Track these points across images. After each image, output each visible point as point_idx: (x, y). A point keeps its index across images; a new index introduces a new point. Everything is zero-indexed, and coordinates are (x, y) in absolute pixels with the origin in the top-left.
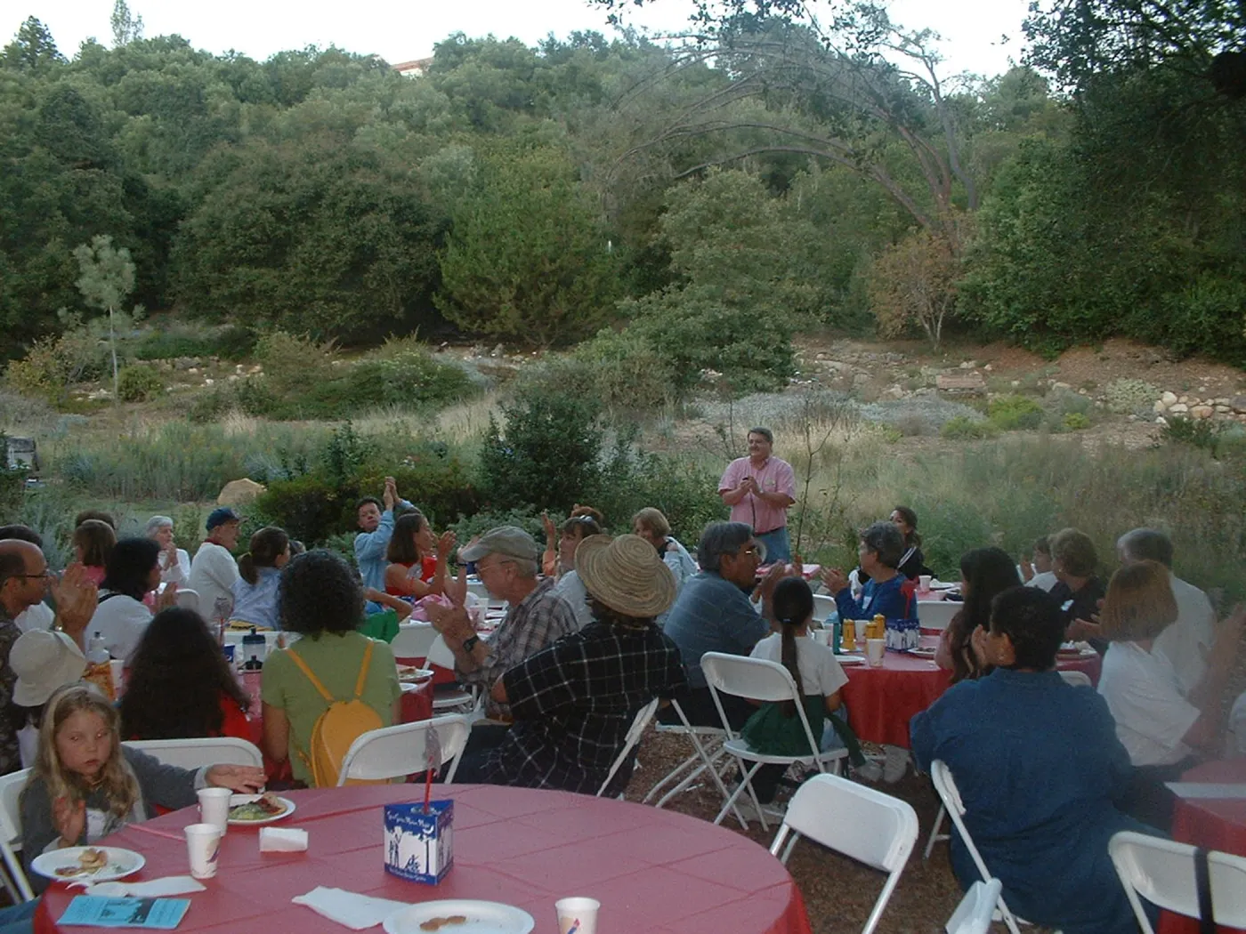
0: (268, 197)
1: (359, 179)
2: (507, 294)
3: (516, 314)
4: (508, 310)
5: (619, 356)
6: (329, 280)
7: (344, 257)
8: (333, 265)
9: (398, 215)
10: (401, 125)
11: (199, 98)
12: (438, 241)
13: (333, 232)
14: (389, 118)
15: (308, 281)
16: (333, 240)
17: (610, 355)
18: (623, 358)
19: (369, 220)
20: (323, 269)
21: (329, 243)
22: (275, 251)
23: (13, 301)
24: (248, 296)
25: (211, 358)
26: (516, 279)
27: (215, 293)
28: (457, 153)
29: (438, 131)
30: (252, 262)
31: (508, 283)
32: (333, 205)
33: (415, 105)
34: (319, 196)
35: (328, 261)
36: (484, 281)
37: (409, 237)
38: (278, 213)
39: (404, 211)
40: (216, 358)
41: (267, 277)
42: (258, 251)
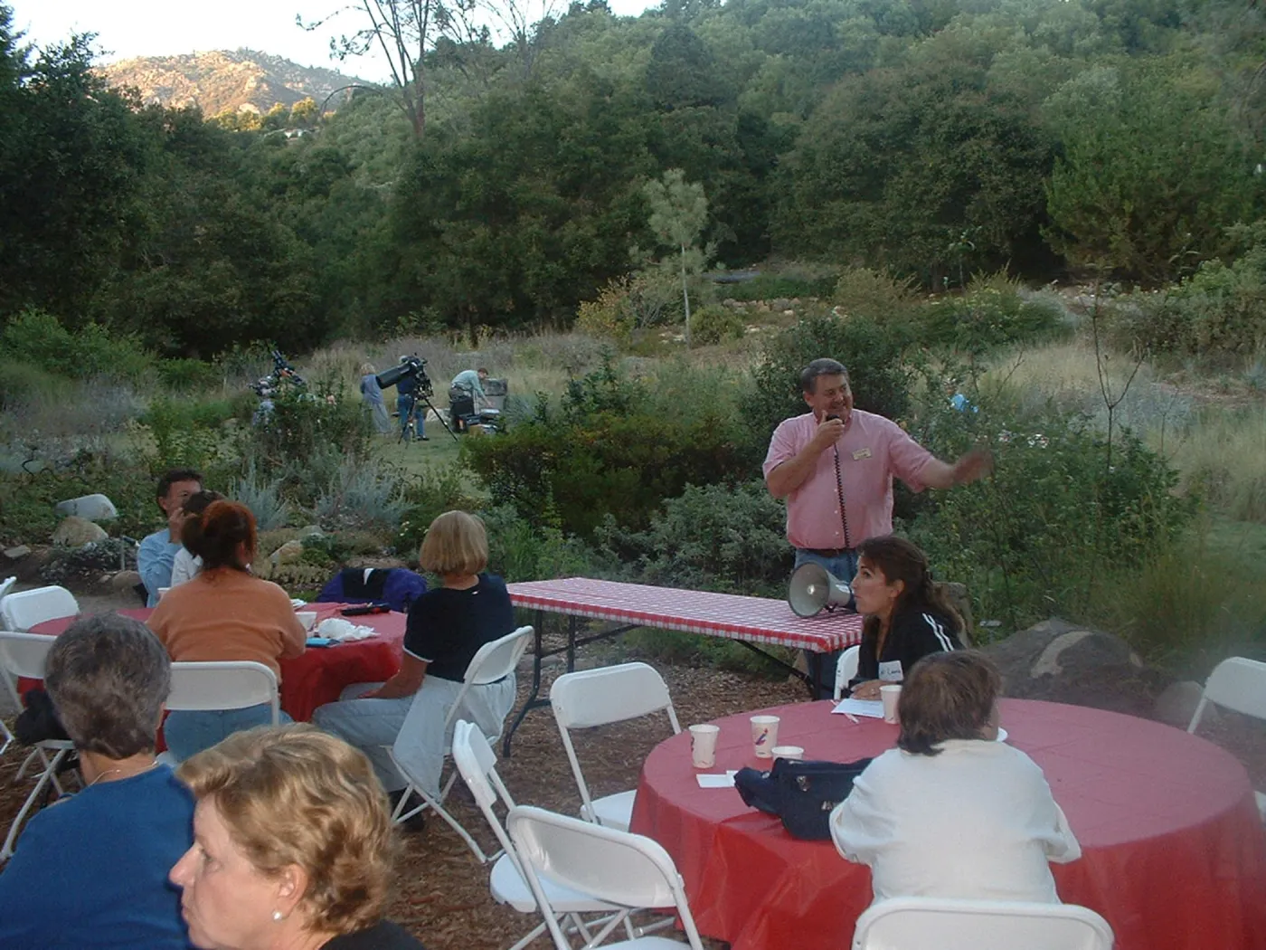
0: (863, 125)
1: (959, 102)
2: (1119, 224)
3: (1129, 247)
4: (1119, 240)
5: (1220, 291)
6: (927, 213)
7: (941, 188)
8: (931, 196)
9: (1002, 137)
10: (1044, 49)
11: (830, 31)
12: (1046, 166)
13: (930, 161)
14: (1033, 44)
15: (905, 215)
16: (931, 169)
17: (1211, 290)
18: (1226, 294)
19: (970, 145)
20: (920, 201)
21: (926, 172)
22: (870, 183)
23: (597, 241)
24: (842, 232)
25: (811, 299)
26: (1128, 207)
27: (809, 230)
28: (1100, 75)
29: (1086, 53)
30: (848, 195)
31: (1120, 211)
32: (931, 131)
33: (1062, 27)
34: (916, 122)
35: (926, 192)
36: (1091, 210)
37: (1014, 164)
38: (873, 142)
39: (1008, 134)
40: (816, 299)
41: (864, 210)
42: (853, 184)
